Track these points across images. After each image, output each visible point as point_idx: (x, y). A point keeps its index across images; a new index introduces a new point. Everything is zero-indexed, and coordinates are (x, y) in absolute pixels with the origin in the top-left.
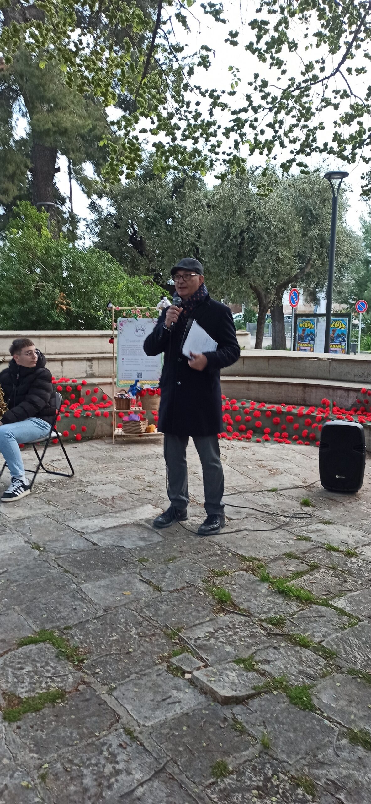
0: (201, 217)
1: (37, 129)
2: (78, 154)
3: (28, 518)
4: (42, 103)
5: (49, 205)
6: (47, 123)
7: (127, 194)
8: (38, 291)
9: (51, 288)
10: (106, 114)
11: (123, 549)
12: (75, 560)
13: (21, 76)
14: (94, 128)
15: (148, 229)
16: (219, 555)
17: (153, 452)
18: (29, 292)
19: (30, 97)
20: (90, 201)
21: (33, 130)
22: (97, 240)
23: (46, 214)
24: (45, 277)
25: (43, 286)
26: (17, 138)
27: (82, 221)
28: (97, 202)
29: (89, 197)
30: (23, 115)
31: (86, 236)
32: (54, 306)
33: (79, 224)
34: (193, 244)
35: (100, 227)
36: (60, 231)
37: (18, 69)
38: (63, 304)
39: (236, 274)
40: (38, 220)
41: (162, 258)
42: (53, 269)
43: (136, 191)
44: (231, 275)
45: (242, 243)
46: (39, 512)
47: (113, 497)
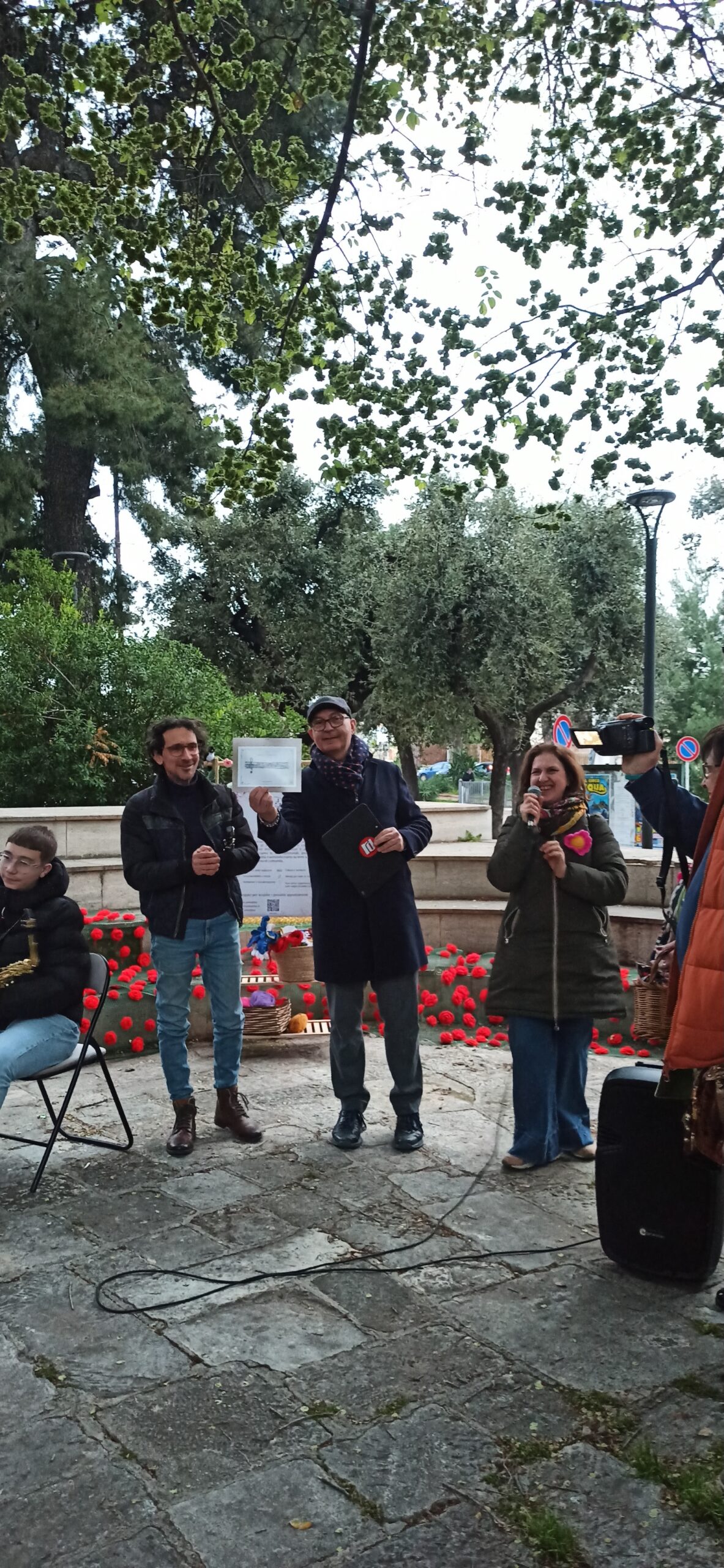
0: (373, 579)
1: (55, 413)
2: (136, 462)
3: (27, 1276)
4: (66, 367)
5: (76, 556)
6: (75, 402)
7: (229, 538)
8: (51, 724)
9: (78, 719)
10: (190, 389)
11: (267, 1376)
12: (147, 1415)
13: (28, 317)
14: (168, 414)
15: (271, 603)
16: (508, 1388)
17: (306, 1081)
18: (32, 727)
19: (43, 356)
20: (155, 550)
21: (47, 415)
22: (167, 623)
23: (71, 575)
24: (65, 694)
25: (62, 715)
26: (15, 431)
27: (140, 588)
28: (168, 553)
29: (155, 541)
30: (28, 390)
31: (145, 616)
32: (84, 755)
33: (134, 594)
34: (361, 632)
35: (174, 599)
36: (97, 606)
37: (22, 303)
38: (101, 750)
39: (447, 688)
40: (55, 585)
41: (298, 657)
42: (83, 680)
43: (246, 532)
44: (437, 690)
45: (457, 629)
46: (52, 1257)
47: (227, 1210)
